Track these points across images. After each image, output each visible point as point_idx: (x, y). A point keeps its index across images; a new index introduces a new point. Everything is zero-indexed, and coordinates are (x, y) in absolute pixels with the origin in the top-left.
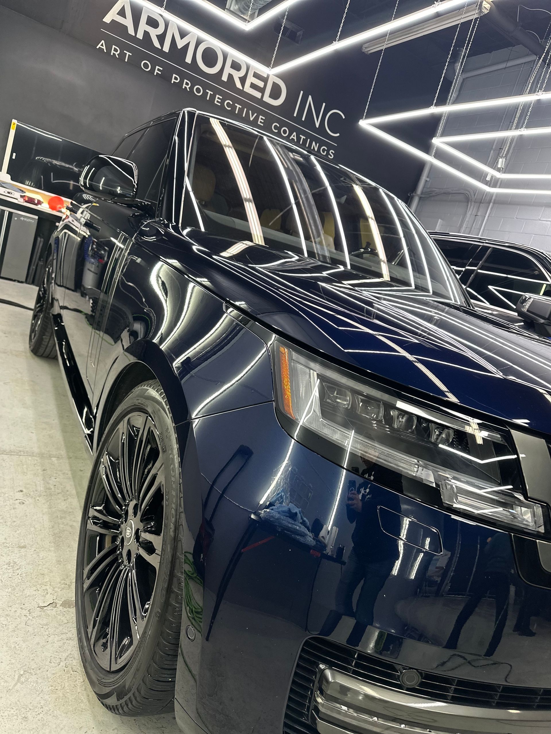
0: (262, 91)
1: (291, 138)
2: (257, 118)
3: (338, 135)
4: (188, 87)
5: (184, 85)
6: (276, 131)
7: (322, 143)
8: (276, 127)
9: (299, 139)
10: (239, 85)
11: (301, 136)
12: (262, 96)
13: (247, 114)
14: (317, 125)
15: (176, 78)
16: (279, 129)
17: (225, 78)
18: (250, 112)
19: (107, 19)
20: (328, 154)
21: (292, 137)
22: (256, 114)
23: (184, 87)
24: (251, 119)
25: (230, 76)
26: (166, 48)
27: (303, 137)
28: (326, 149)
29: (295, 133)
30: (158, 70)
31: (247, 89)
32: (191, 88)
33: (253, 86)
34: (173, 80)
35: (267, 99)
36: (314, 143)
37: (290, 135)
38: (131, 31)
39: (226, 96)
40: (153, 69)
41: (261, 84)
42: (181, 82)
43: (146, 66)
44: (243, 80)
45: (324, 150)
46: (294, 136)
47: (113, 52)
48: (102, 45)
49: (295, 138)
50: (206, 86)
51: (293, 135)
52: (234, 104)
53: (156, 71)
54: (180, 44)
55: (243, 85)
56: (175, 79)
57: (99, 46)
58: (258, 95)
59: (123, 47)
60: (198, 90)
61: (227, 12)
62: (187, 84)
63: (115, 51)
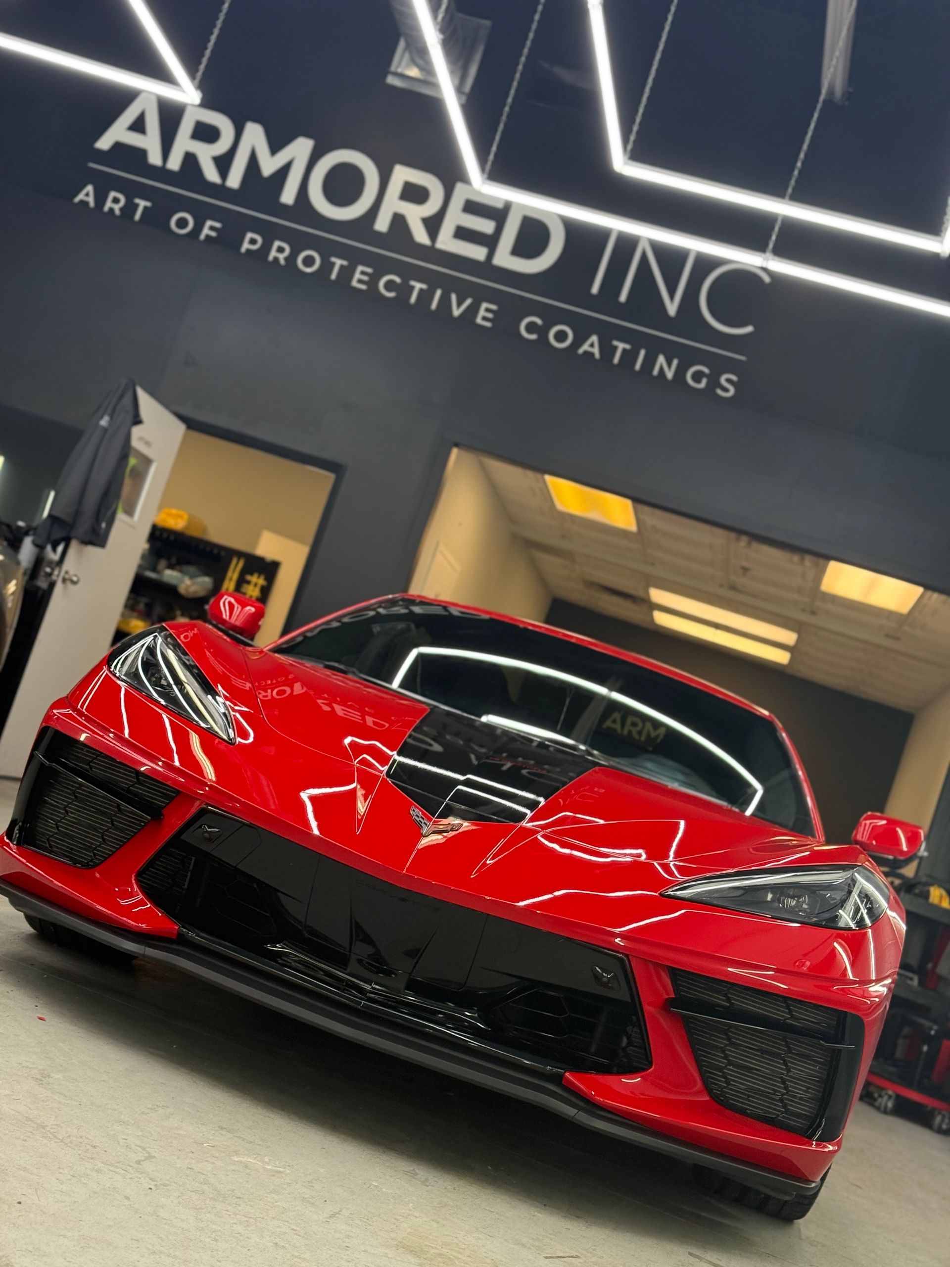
0: (490, 242)
1: (581, 351)
2: (473, 310)
3: (749, 329)
4: (282, 257)
5: (273, 254)
6: (533, 337)
7: (687, 357)
8: (531, 328)
9: (607, 350)
10: (421, 236)
11: (615, 343)
12: (490, 255)
13: (445, 302)
14: (672, 309)
15: (253, 241)
16: (542, 331)
17: (382, 224)
18: (454, 297)
19: (104, 143)
20: (714, 382)
21: (585, 347)
22: (469, 301)
23: (271, 258)
24: (456, 312)
25: (399, 220)
26: (234, 180)
27: (621, 346)
28: (706, 370)
29: (594, 338)
30: (212, 228)
31: (446, 242)
32: (291, 259)
33: (462, 233)
34: (246, 246)
35: (504, 258)
36: (661, 359)
37: (579, 340)
38: (155, 158)
39: (381, 266)
40: (198, 227)
41: (486, 226)
42: (267, 247)
43: (182, 223)
44: (433, 224)
45: (697, 377)
46: (592, 345)
47: (109, 204)
48: (87, 195)
49: (596, 351)
50: (327, 250)
51: (589, 342)
52: (405, 280)
53: (206, 231)
55: (433, 236)
56: (250, 242)
57: (81, 197)
58: (478, 253)
59: (131, 191)
60: (309, 261)
61: (391, 80)
62: (281, 250)
63: (115, 202)
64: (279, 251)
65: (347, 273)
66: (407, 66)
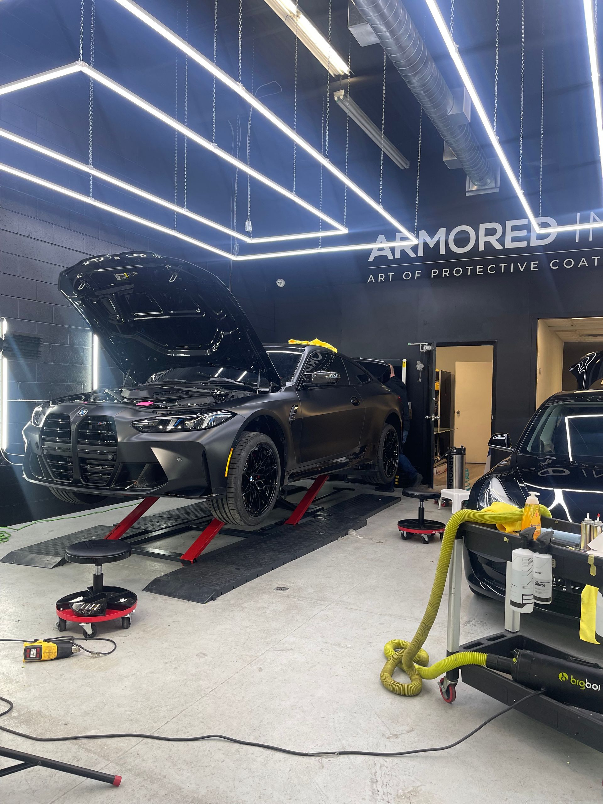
0: (527, 238)
1: (579, 266)
2: (529, 266)
4: (447, 274)
5: (444, 274)
6: (557, 268)
8: (555, 264)
9: (591, 262)
11: (593, 258)
12: (529, 243)
13: (516, 267)
16: (560, 264)
17: (481, 248)
18: (519, 264)
19: (371, 258)
21: (581, 264)
22: (525, 264)
23: (444, 276)
24: (522, 270)
25: (487, 244)
26: (421, 254)
27: (596, 258)
29: (583, 259)
30: (418, 273)
32: (451, 273)
33: (514, 240)
34: (433, 275)
35: (534, 243)
37: (577, 263)
38: (390, 257)
39: (486, 264)
40: (413, 275)
42: (441, 272)
43: (407, 275)
46: (583, 262)
47: (379, 279)
48: (371, 279)
49: (586, 264)
50: (463, 265)
51: (581, 261)
52: (497, 265)
53: (416, 275)
54: (432, 244)
55: (503, 244)
56: (434, 273)
57: (369, 280)
59: (386, 271)
60: (457, 272)
61: (467, 194)
62: (446, 271)
63: (381, 277)
64: (446, 272)
65: (474, 271)
66: (473, 187)
